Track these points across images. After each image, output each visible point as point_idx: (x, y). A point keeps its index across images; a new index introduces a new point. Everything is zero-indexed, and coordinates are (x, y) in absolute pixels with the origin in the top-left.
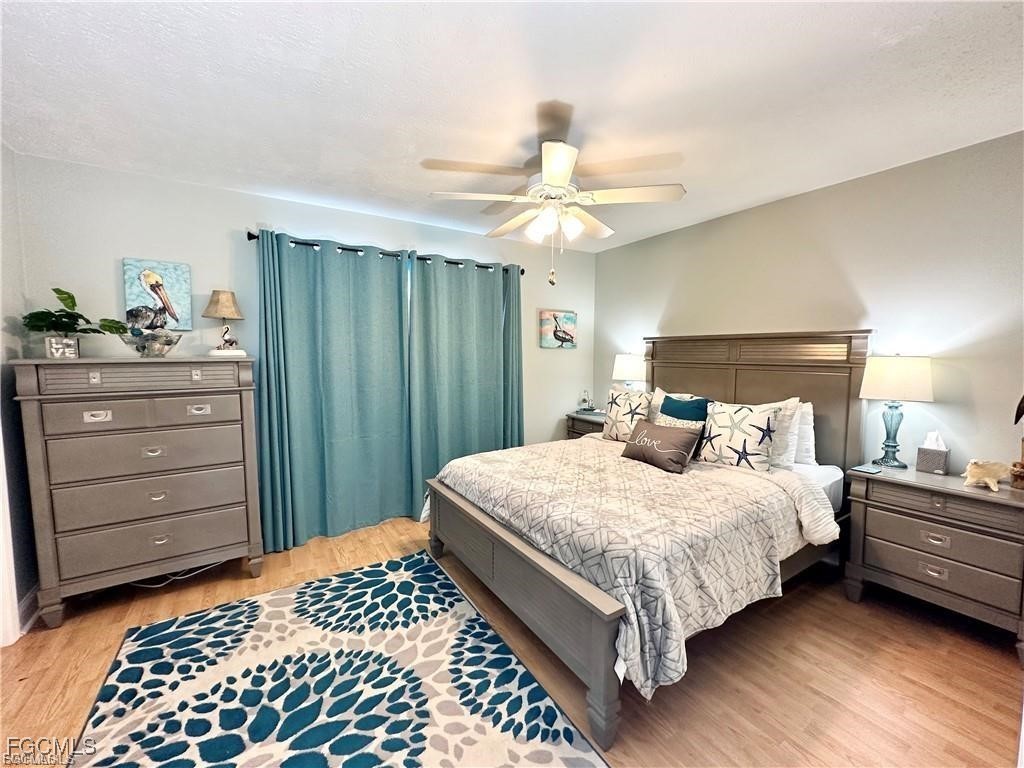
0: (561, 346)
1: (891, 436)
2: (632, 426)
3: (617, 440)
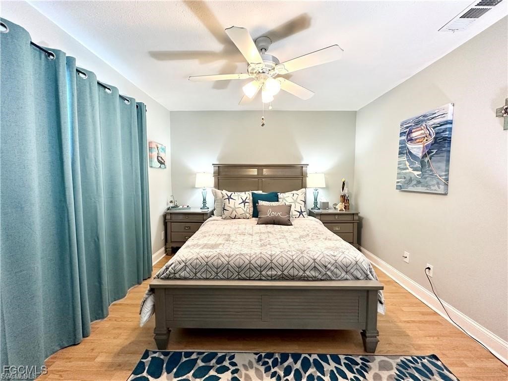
0: (160, 167)
1: (316, 199)
2: (245, 210)
3: (235, 218)
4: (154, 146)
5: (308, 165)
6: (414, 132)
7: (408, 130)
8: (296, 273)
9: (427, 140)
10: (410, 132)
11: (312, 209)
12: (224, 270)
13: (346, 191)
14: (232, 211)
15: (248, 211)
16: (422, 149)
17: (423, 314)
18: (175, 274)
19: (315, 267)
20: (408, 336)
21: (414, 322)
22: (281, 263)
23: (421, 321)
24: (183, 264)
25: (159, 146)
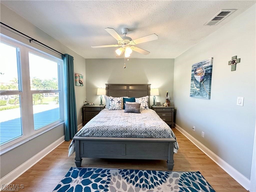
0: (80, 85)
1: (154, 101)
2: (119, 106)
3: (114, 110)
4: (77, 75)
5: (151, 84)
6: (197, 70)
7: (195, 69)
8: (137, 134)
9: (202, 74)
10: (196, 70)
11: (152, 105)
12: (105, 133)
13: (169, 97)
14: (113, 107)
15: (121, 106)
16: (200, 78)
17: (198, 154)
18: (84, 134)
19: (146, 132)
20: (189, 164)
21: (193, 158)
22: (131, 130)
23: (197, 158)
24: (88, 130)
25: (80, 75)
